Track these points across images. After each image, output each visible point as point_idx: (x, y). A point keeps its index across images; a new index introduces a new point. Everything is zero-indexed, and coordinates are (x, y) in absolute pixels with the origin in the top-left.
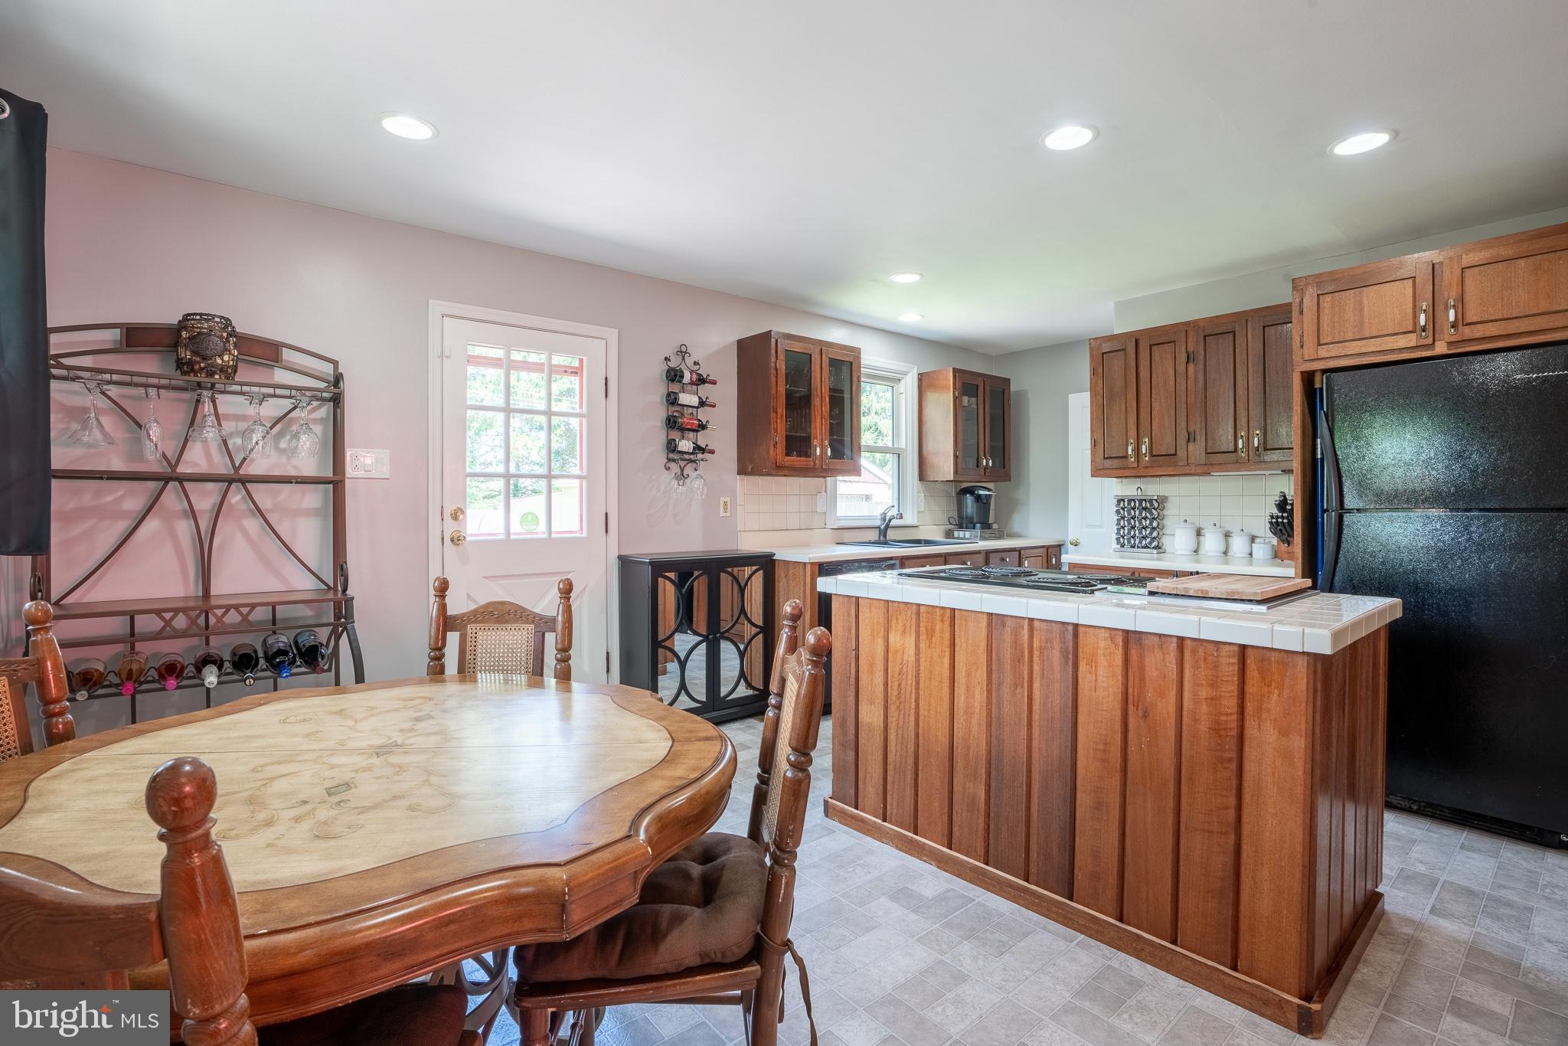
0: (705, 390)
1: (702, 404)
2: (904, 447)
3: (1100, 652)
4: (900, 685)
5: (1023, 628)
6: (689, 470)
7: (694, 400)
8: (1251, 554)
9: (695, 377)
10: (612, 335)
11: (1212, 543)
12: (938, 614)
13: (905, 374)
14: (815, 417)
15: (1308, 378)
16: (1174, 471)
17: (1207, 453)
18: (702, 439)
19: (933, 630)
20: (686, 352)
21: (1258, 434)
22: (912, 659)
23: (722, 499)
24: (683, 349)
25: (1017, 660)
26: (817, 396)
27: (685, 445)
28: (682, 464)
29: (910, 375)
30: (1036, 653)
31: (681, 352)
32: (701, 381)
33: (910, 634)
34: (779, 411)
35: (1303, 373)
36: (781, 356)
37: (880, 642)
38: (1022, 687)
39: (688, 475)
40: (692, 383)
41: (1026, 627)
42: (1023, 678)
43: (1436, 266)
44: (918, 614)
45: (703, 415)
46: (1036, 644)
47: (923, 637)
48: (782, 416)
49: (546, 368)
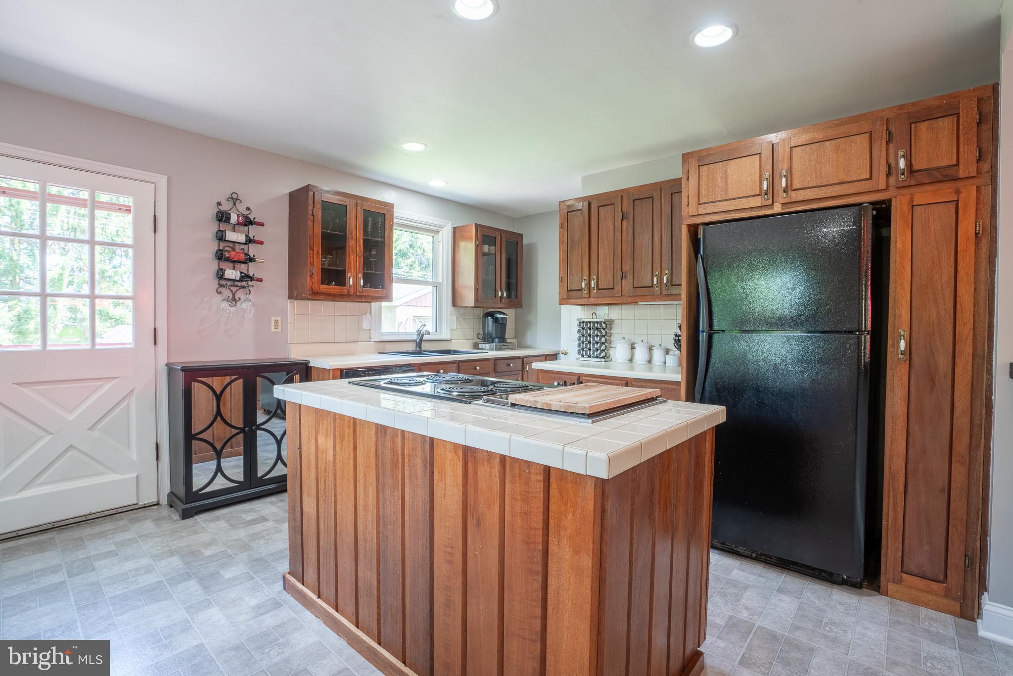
0: (254, 231)
1: (249, 241)
2: (440, 281)
3: (448, 463)
4: (325, 481)
5: (398, 437)
6: (240, 294)
7: (242, 238)
8: (665, 363)
9: (241, 219)
10: (162, 181)
11: (640, 354)
12: (346, 420)
13: (442, 227)
14: (349, 255)
15: (693, 230)
16: (611, 301)
17: (634, 288)
18: (252, 269)
19: (343, 435)
20: (237, 199)
21: (667, 274)
22: (332, 459)
23: (273, 318)
24: (235, 196)
25: (395, 465)
26: (352, 238)
27: (232, 273)
28: (234, 289)
29: (446, 228)
30: (406, 460)
31: (232, 198)
32: (248, 222)
33: (330, 438)
34: (316, 249)
35: (689, 226)
36: (318, 206)
37: (313, 442)
38: (398, 490)
39: (240, 299)
40: (239, 224)
41: (399, 436)
42: (398, 482)
43: (775, 146)
44: (335, 419)
45: (253, 250)
46: (406, 452)
47: (338, 441)
48: (318, 252)
49: (89, 204)
